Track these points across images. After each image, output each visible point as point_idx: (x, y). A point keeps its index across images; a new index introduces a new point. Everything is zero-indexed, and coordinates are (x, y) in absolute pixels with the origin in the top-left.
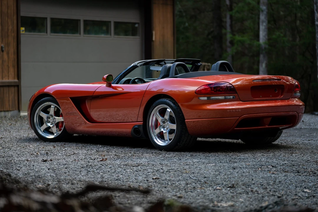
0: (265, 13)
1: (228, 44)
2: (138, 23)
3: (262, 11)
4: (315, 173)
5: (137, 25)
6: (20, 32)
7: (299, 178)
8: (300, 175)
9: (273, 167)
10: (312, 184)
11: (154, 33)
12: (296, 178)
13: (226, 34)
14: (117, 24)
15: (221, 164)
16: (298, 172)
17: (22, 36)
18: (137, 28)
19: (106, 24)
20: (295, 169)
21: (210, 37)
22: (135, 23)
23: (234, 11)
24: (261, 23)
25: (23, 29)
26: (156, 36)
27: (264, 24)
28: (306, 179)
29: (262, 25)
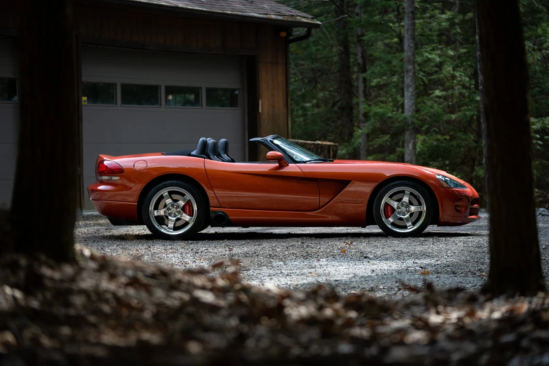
0: (411, 74)
1: (361, 117)
2: (238, 89)
3: (407, 71)
4: (475, 274)
5: (237, 92)
6: (82, 102)
7: (455, 280)
8: (456, 277)
9: (422, 268)
10: (471, 285)
11: (260, 102)
12: (451, 279)
13: (358, 104)
14: (210, 91)
15: (356, 266)
16: (453, 273)
17: (83, 107)
18: (237, 95)
19: (196, 91)
20: (450, 270)
21: (336, 108)
22: (235, 90)
23: (369, 72)
24: (405, 89)
25: (84, 98)
26: (263, 106)
27: (411, 90)
28: (463, 280)
29: (408, 91)
